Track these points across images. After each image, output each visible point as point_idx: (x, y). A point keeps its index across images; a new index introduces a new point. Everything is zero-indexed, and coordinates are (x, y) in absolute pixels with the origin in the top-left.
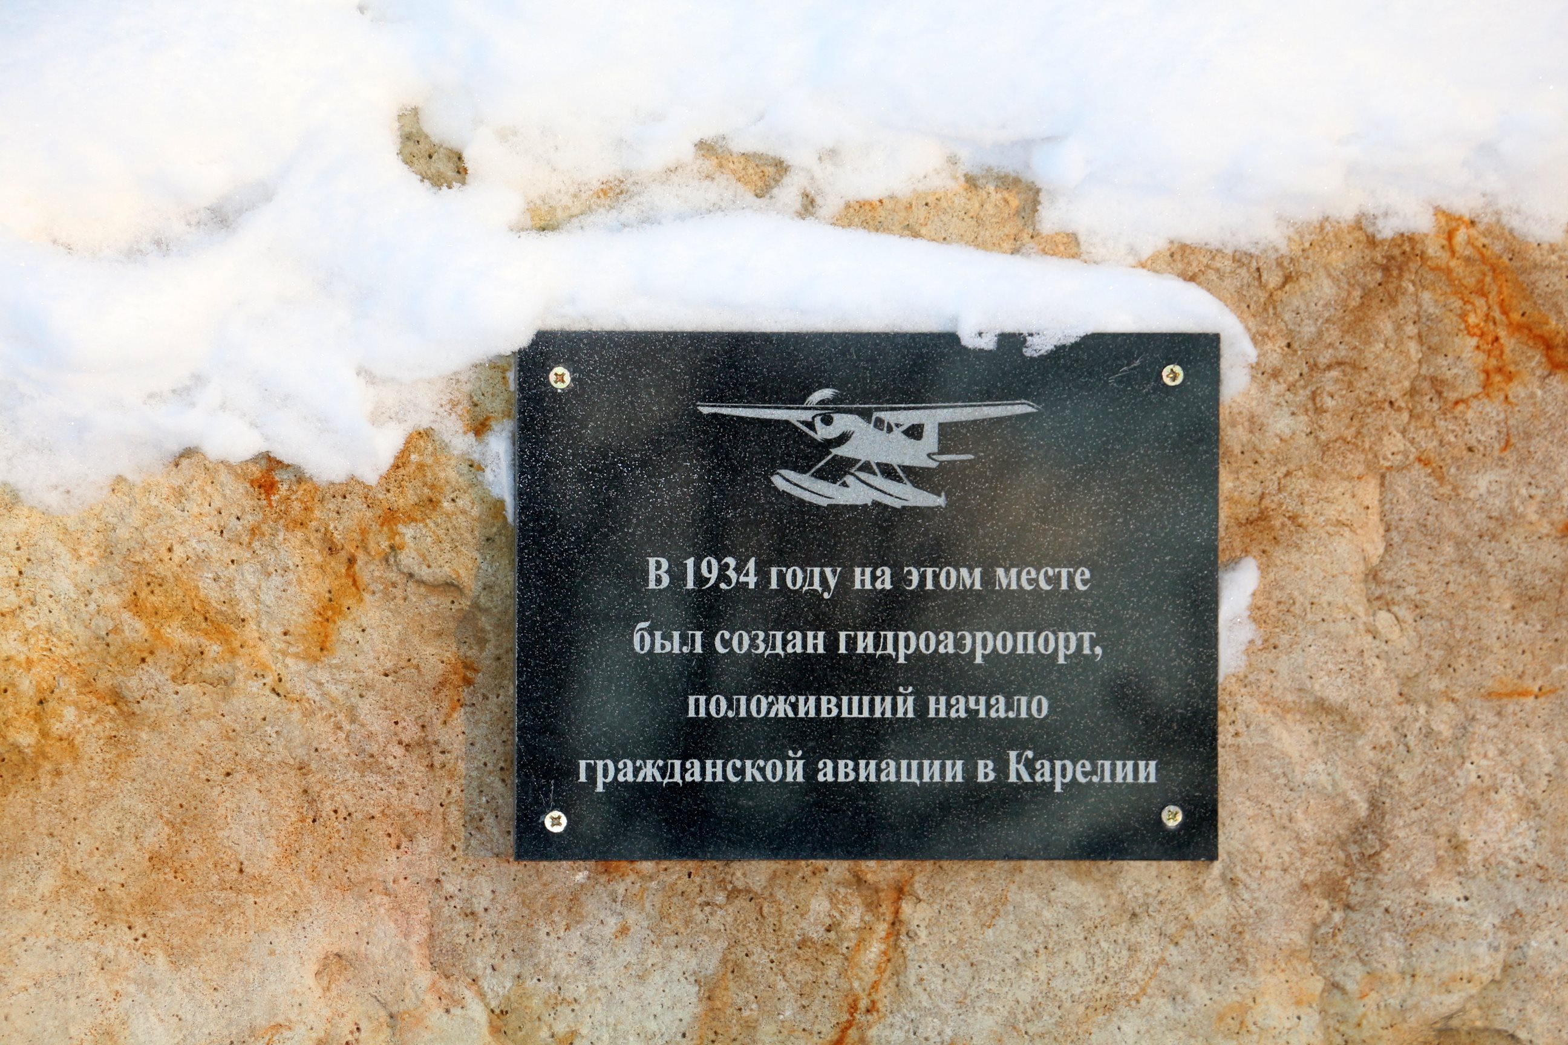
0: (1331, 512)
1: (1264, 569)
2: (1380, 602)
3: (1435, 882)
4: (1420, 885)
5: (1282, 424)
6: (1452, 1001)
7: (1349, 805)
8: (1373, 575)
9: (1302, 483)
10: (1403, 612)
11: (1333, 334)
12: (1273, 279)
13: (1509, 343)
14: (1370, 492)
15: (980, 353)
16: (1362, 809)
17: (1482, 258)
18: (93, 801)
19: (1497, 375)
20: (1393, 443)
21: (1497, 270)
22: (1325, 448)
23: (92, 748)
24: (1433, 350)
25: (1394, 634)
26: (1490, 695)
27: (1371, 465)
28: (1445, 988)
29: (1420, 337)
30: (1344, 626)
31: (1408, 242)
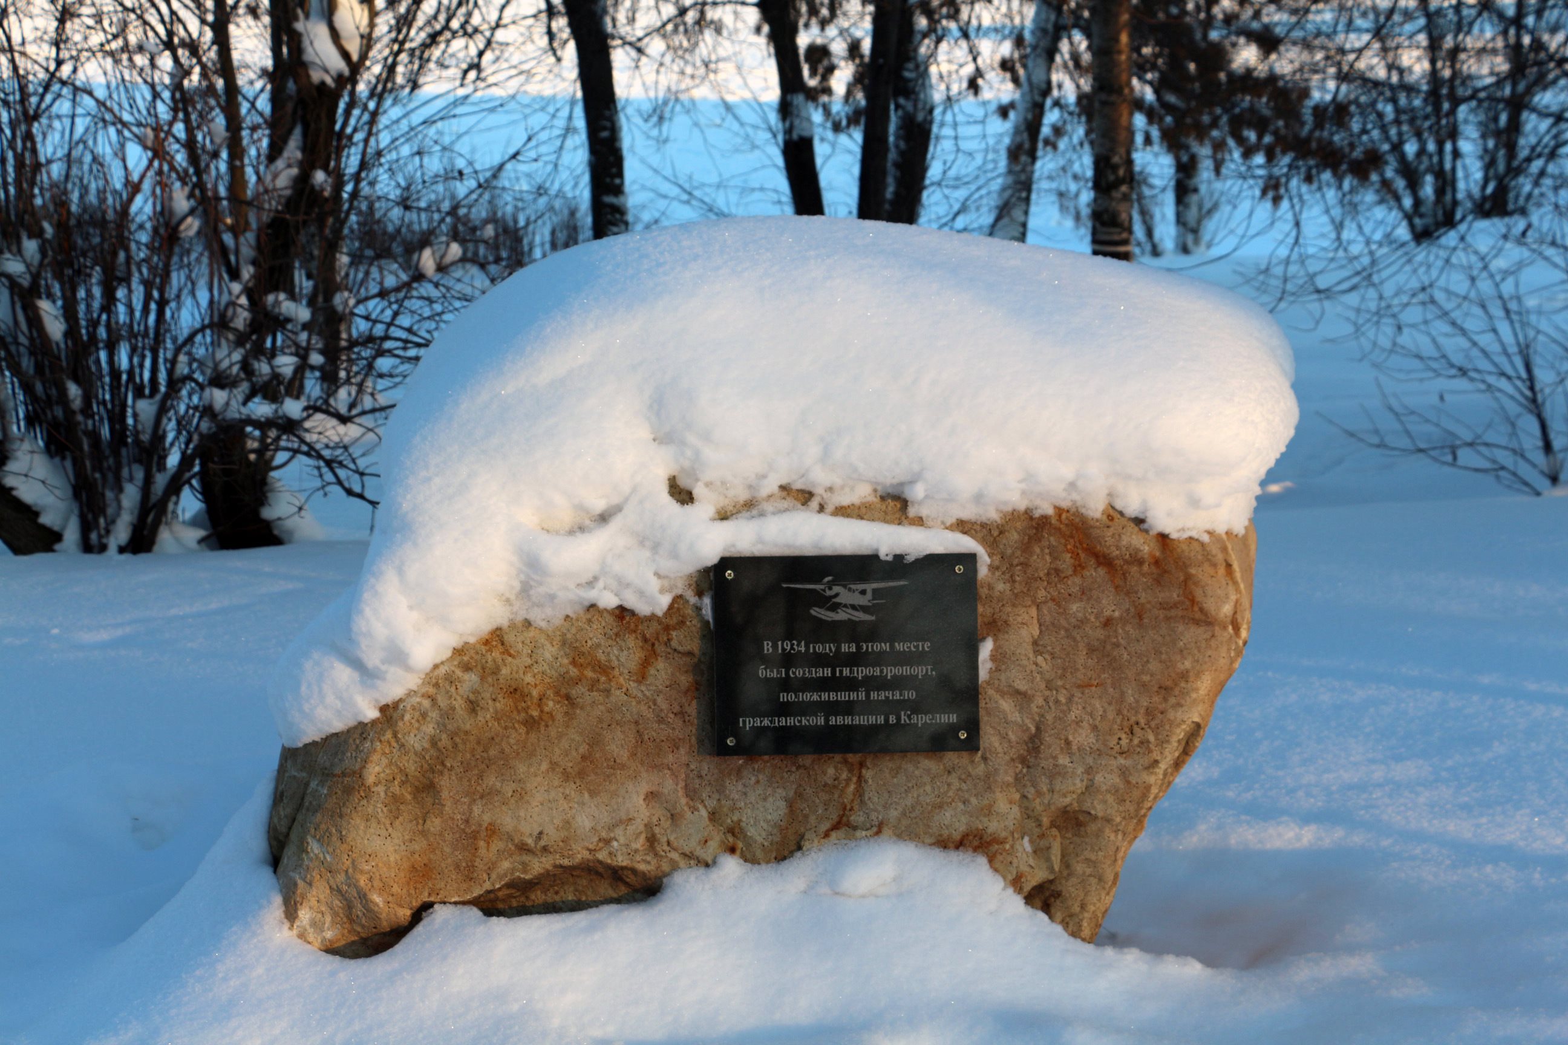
0: (1019, 619)
1: (995, 641)
2: (1038, 653)
3: (1060, 757)
4: (1055, 758)
5: (1000, 586)
6: (1067, 801)
7: (1028, 729)
8: (1035, 643)
9: (1008, 609)
10: (1047, 656)
11: (1018, 553)
12: (995, 533)
13: (1082, 555)
14: (1033, 612)
15: (887, 562)
16: (1033, 729)
17: (1071, 524)
18: (560, 736)
19: (1079, 568)
20: (1041, 593)
21: (1077, 529)
22: (1016, 595)
23: (559, 717)
24: (1055, 558)
25: (1044, 664)
26: (1079, 686)
27: (1034, 602)
28: (1065, 796)
29: (1050, 554)
30: (1025, 662)
31: (1045, 518)
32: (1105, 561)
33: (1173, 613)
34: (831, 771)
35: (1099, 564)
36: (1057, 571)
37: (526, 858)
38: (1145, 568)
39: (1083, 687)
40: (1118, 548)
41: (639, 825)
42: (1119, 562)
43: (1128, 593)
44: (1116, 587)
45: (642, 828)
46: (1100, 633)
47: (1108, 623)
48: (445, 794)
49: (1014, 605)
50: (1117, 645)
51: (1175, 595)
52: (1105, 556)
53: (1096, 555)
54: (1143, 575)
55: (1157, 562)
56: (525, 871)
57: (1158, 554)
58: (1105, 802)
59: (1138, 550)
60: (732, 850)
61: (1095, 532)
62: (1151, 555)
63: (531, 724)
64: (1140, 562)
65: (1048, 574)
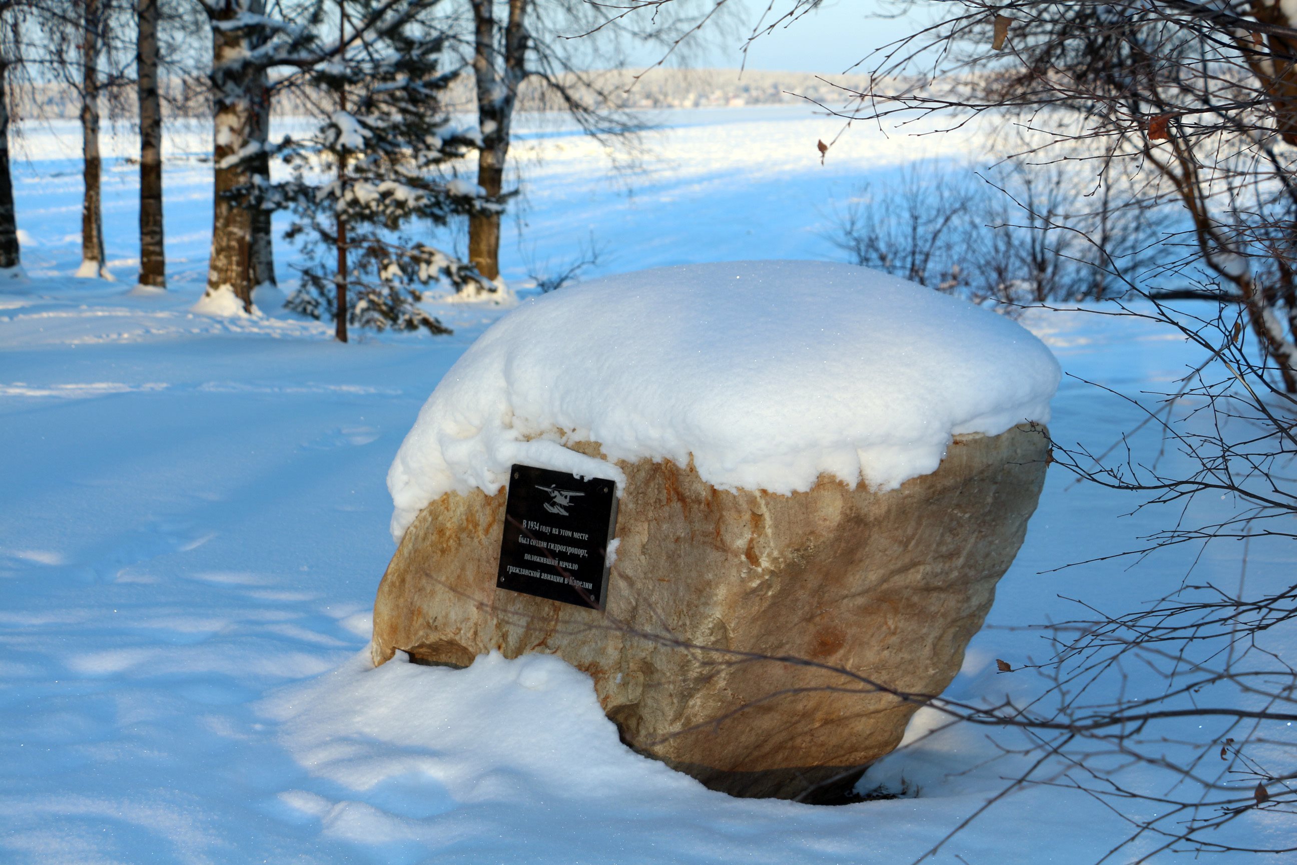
0: (637, 529)
1: (622, 541)
2: (643, 553)
3: (646, 625)
4: (643, 625)
5: (631, 506)
6: (644, 655)
7: (631, 603)
8: (643, 546)
9: (632, 521)
10: (647, 557)
11: (642, 485)
12: (635, 470)
13: (672, 492)
14: (646, 525)
15: (576, 480)
16: (634, 603)
17: (671, 471)
18: (452, 561)
19: (669, 500)
20: (650, 514)
21: (673, 474)
22: (637, 513)
23: (453, 550)
24: (659, 492)
25: (644, 561)
26: (659, 580)
27: (646, 519)
28: (642, 651)
29: (658, 489)
30: (634, 558)
31: (659, 464)
32: (682, 498)
33: (707, 539)
34: (547, 609)
35: (679, 500)
36: (660, 500)
37: (429, 631)
38: (702, 506)
39: (661, 580)
40: (690, 490)
41: (471, 623)
42: (688, 500)
43: (690, 522)
44: (686, 517)
45: (472, 625)
46: (672, 546)
47: (677, 540)
48: (407, 586)
49: (636, 520)
50: (679, 556)
51: (711, 528)
52: (682, 495)
53: (678, 493)
54: (700, 511)
55: (708, 504)
56: (427, 639)
57: (710, 498)
58: (661, 660)
59: (699, 494)
60: (499, 648)
61: (681, 478)
62: (706, 499)
63: (443, 551)
64: (700, 503)
65: (655, 502)
